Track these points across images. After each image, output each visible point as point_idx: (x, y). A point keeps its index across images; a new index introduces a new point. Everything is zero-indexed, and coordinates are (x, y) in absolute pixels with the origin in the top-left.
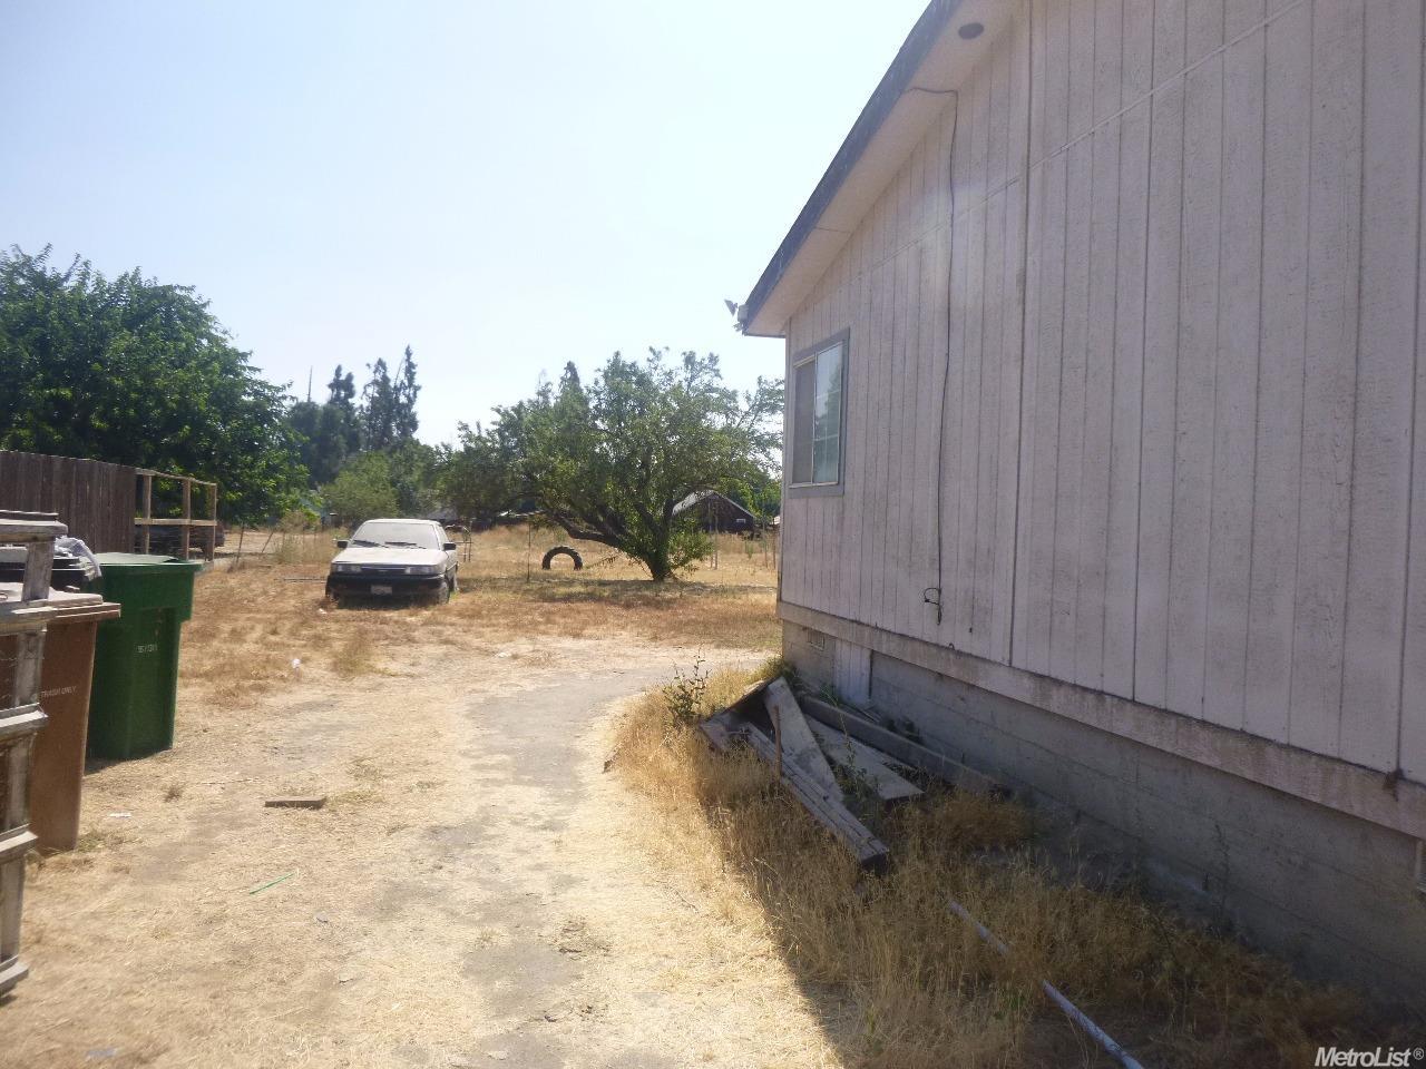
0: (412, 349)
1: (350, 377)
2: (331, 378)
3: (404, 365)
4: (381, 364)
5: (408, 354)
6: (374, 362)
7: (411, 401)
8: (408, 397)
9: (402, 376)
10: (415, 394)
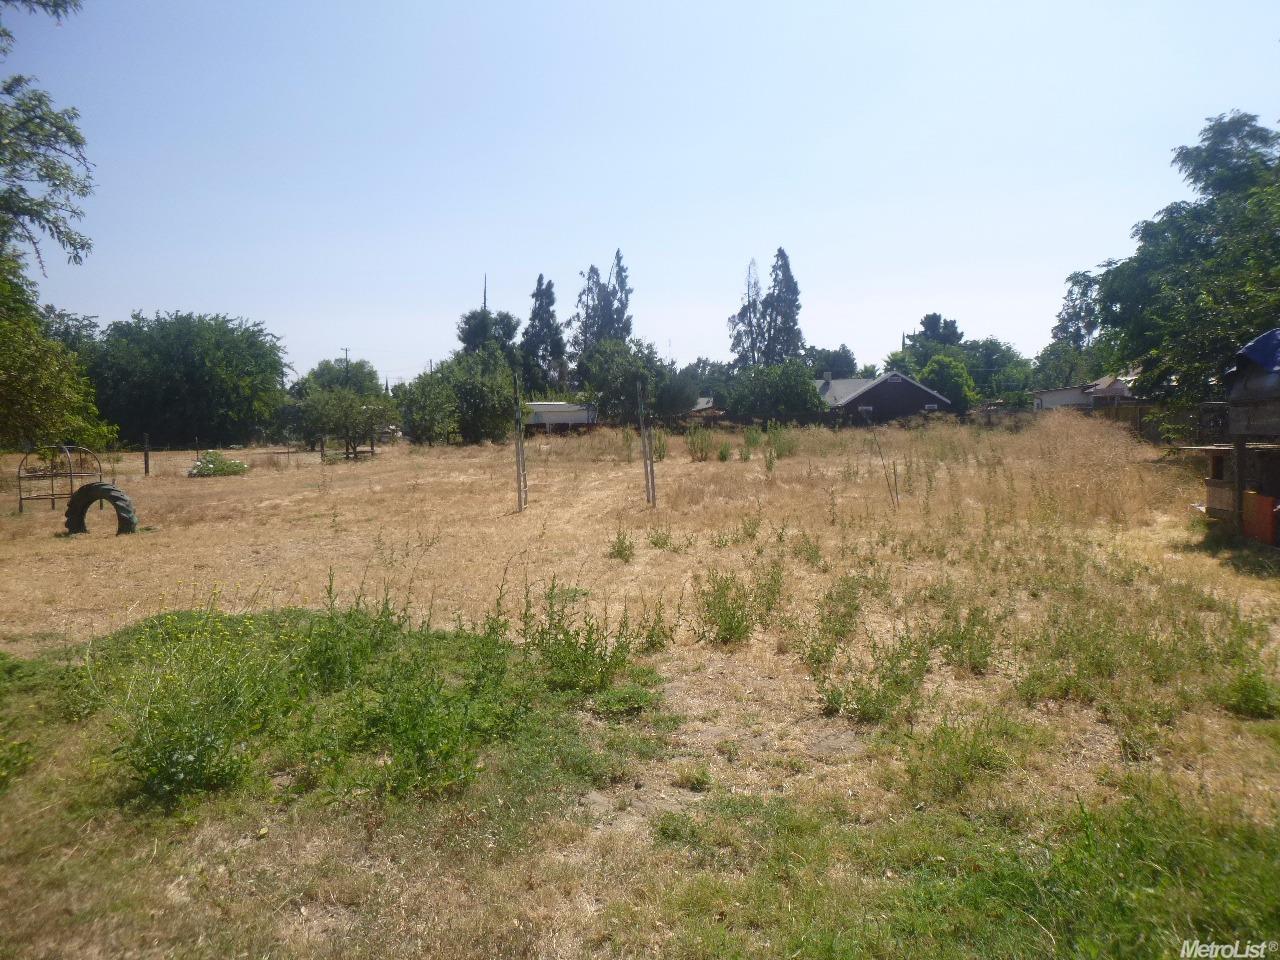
0: (622, 253)
1: (550, 285)
2: (533, 287)
3: (615, 270)
4: (594, 271)
5: (619, 258)
6: (586, 271)
7: (624, 305)
8: (620, 300)
9: (614, 281)
10: (626, 297)
